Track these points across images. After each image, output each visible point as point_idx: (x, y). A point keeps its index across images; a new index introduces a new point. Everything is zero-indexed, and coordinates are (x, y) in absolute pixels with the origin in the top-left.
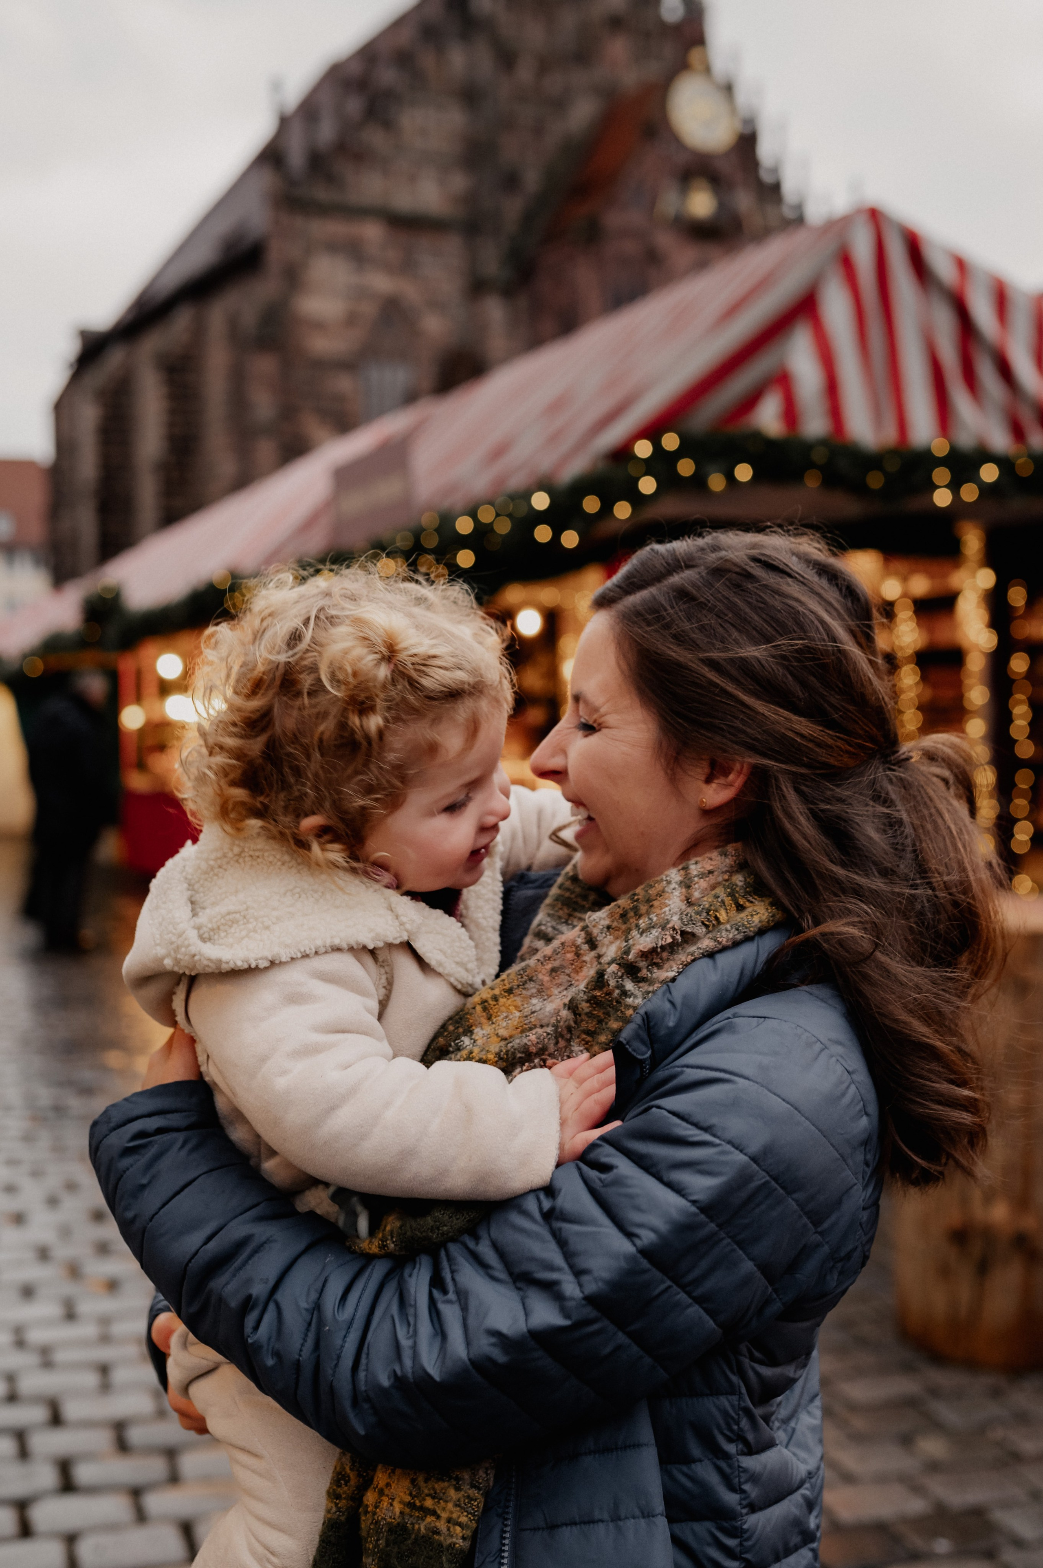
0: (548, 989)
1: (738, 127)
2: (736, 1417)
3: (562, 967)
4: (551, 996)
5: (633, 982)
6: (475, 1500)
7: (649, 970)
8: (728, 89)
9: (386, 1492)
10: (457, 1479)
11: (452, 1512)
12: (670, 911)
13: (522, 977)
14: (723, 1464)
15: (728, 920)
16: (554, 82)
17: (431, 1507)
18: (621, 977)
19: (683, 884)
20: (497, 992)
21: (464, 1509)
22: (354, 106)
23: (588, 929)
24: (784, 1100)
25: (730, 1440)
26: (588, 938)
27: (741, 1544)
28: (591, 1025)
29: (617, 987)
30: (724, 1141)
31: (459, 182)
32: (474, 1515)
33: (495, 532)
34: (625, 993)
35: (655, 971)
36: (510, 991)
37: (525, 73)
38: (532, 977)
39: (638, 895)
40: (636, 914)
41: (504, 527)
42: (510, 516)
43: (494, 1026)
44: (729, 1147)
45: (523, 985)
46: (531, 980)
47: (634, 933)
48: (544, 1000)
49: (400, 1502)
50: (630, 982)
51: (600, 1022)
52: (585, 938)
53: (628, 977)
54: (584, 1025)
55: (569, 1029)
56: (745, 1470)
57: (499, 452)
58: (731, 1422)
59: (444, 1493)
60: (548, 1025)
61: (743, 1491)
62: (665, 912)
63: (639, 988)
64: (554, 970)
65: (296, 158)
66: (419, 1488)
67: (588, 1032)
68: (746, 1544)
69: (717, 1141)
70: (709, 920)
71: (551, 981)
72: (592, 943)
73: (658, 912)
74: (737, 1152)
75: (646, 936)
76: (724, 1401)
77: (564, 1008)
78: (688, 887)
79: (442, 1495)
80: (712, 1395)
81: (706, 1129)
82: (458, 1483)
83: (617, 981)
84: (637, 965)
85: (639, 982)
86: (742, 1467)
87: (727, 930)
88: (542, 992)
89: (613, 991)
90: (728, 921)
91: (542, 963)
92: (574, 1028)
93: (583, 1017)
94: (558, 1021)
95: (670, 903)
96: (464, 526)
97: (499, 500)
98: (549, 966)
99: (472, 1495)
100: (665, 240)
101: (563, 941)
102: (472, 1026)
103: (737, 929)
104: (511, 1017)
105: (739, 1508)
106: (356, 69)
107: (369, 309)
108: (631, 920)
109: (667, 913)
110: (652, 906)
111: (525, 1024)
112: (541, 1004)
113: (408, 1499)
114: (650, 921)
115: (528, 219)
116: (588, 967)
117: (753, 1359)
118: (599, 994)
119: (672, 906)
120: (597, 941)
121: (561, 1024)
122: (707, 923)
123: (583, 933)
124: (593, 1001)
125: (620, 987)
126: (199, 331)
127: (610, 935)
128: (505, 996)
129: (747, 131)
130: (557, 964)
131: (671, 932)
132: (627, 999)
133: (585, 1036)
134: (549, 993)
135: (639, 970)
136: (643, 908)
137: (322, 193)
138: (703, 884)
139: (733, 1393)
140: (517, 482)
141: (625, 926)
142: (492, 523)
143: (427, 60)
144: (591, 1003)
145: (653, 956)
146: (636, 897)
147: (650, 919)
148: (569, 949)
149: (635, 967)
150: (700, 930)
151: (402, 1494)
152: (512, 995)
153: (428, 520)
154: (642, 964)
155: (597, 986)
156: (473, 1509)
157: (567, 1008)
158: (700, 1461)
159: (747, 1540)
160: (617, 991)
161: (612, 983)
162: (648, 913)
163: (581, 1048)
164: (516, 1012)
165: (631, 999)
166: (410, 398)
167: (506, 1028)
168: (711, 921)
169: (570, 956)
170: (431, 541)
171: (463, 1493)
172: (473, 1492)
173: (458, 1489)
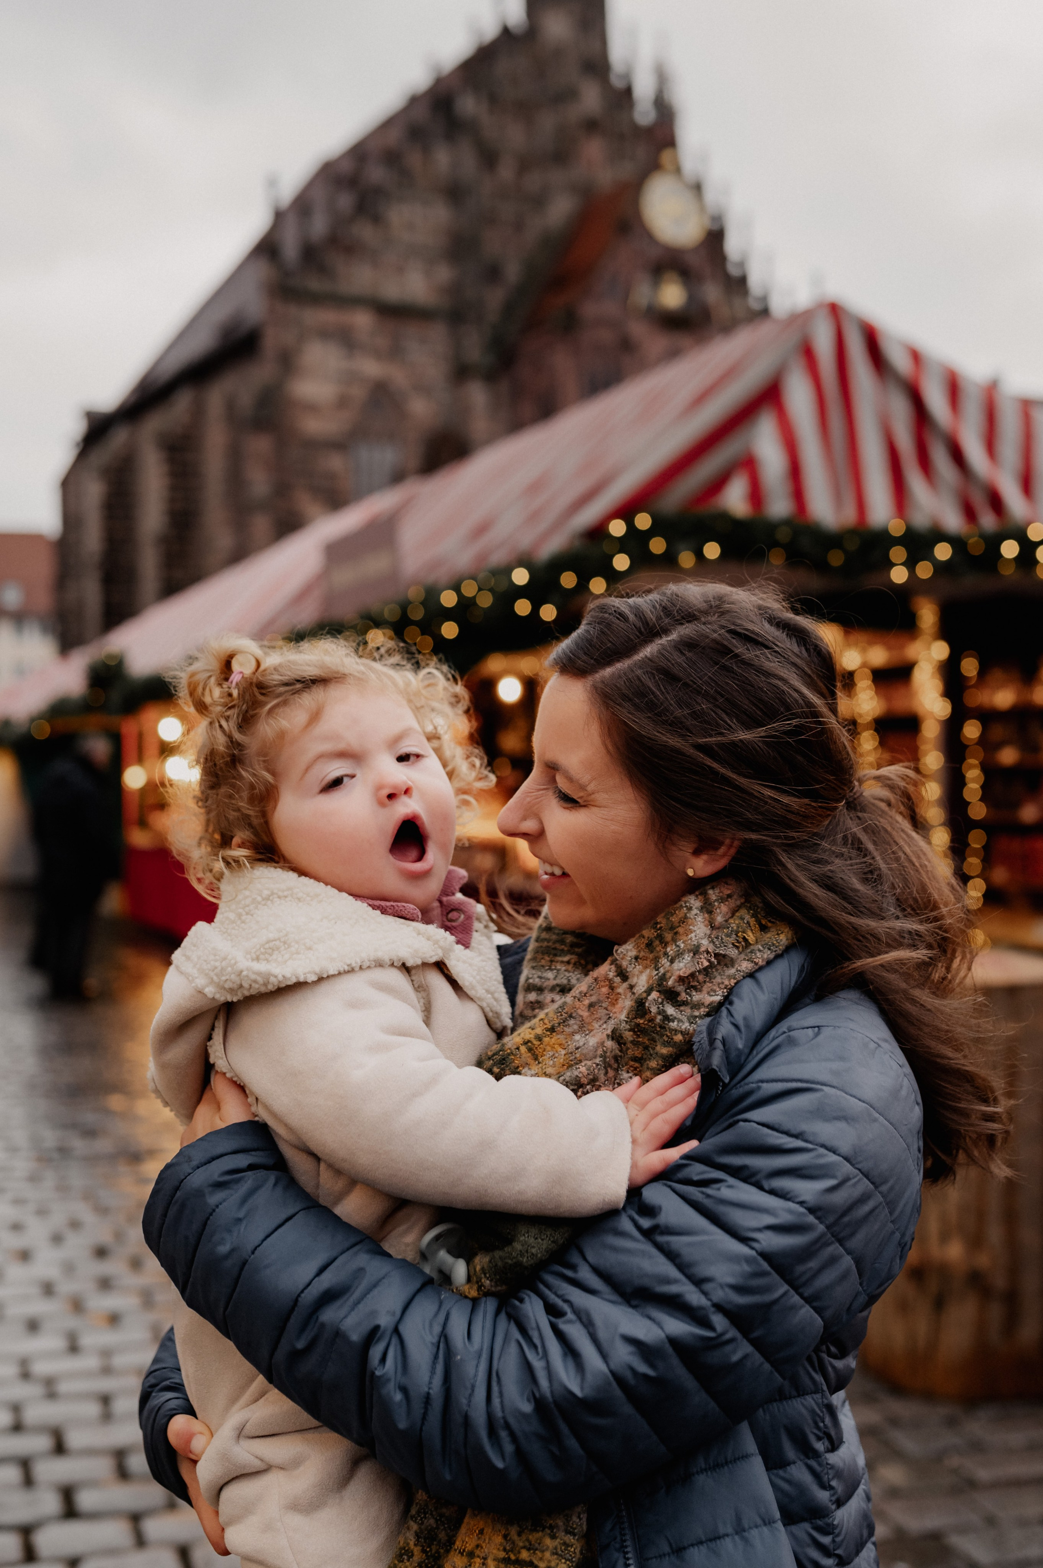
0: (589, 1023)
1: (707, 224)
2: (821, 1415)
3: (599, 1001)
4: (592, 1030)
5: (673, 1006)
6: (572, 1546)
7: (687, 994)
8: (697, 188)
9: (477, 1552)
10: (551, 1527)
11: (549, 1561)
12: (696, 936)
13: (561, 1015)
14: (813, 1463)
15: (757, 940)
16: (533, 181)
17: (528, 1559)
18: (662, 1003)
19: (704, 909)
20: (539, 1031)
21: (561, 1556)
22: (346, 201)
23: (618, 962)
24: (860, 1100)
25: (819, 1439)
26: (619, 970)
27: (834, 1541)
28: (638, 1053)
29: (659, 1013)
30: (817, 1145)
31: (444, 273)
32: (572, 1562)
33: (478, 605)
34: (667, 1018)
35: (694, 993)
36: (552, 1030)
37: (506, 172)
38: (572, 1014)
39: (660, 923)
40: (661, 942)
41: (486, 601)
42: (491, 590)
43: (540, 1065)
44: (822, 1151)
45: (564, 1022)
46: (571, 1016)
47: (664, 961)
48: (586, 1035)
49: (494, 1560)
50: (671, 1007)
51: (646, 1048)
52: (616, 971)
53: (668, 1003)
54: (630, 1052)
55: (616, 1058)
56: (832, 1467)
57: (481, 529)
58: (818, 1419)
59: (539, 1544)
60: (595, 1057)
61: (831, 1488)
62: (691, 939)
63: (681, 1012)
64: (591, 1005)
65: (291, 249)
66: (513, 1543)
67: (635, 1059)
68: (838, 1539)
69: (810, 1146)
70: (738, 942)
71: (590, 1016)
72: (623, 975)
73: (685, 938)
74: (831, 1154)
75: (679, 962)
76: (809, 1400)
77: (608, 1039)
78: (710, 912)
79: (537, 1545)
80: (799, 1396)
81: (796, 1136)
82: (552, 1532)
83: (658, 1008)
84: (675, 989)
85: (679, 1006)
86: (829, 1464)
87: (760, 951)
88: (584, 1028)
89: (655, 1017)
90: (757, 942)
91: (579, 1000)
92: (621, 1057)
93: (629, 1045)
94: (605, 1052)
95: (695, 928)
96: (449, 599)
97: (481, 576)
98: (587, 1002)
99: (568, 1541)
100: (639, 330)
101: (595, 976)
102: (518, 1067)
103: (769, 949)
104: (557, 1055)
105: (830, 1504)
106: (347, 167)
107: (358, 393)
108: (658, 949)
109: (693, 939)
110: (676, 933)
111: (571, 1061)
112: (584, 1039)
113: (502, 1554)
114: (678, 948)
115: (509, 309)
116: (622, 999)
117: (830, 1355)
118: (641, 1021)
119: (698, 932)
120: (627, 972)
121: (608, 1054)
122: (737, 944)
123: (613, 967)
124: (637, 1030)
125: (662, 1012)
126: (198, 412)
127: (639, 965)
128: (548, 1035)
129: (715, 227)
130: (594, 999)
131: (706, 955)
132: (671, 1024)
133: (633, 1063)
134: (590, 1028)
135: (678, 994)
136: (668, 936)
137: (314, 284)
138: (724, 908)
139: (816, 1392)
140: (498, 558)
141: (652, 954)
142: (474, 597)
143: (414, 159)
144: (634, 1032)
145: (689, 981)
146: (658, 926)
147: (678, 946)
148: (603, 983)
149: (673, 992)
150: (732, 952)
151: (495, 1551)
152: (554, 1034)
153: (414, 594)
154: (680, 988)
155: (638, 1014)
156: (571, 1555)
157: (610, 1039)
158: (794, 1463)
159: (838, 1535)
160: (659, 1017)
161: (654, 1010)
162: (674, 940)
163: (630, 1075)
164: (561, 1050)
165: (676, 1023)
166: (398, 477)
167: (554, 1066)
168: (740, 943)
169: (605, 990)
170: (417, 614)
171: (558, 1540)
172: (570, 1539)
173: (553, 1537)
